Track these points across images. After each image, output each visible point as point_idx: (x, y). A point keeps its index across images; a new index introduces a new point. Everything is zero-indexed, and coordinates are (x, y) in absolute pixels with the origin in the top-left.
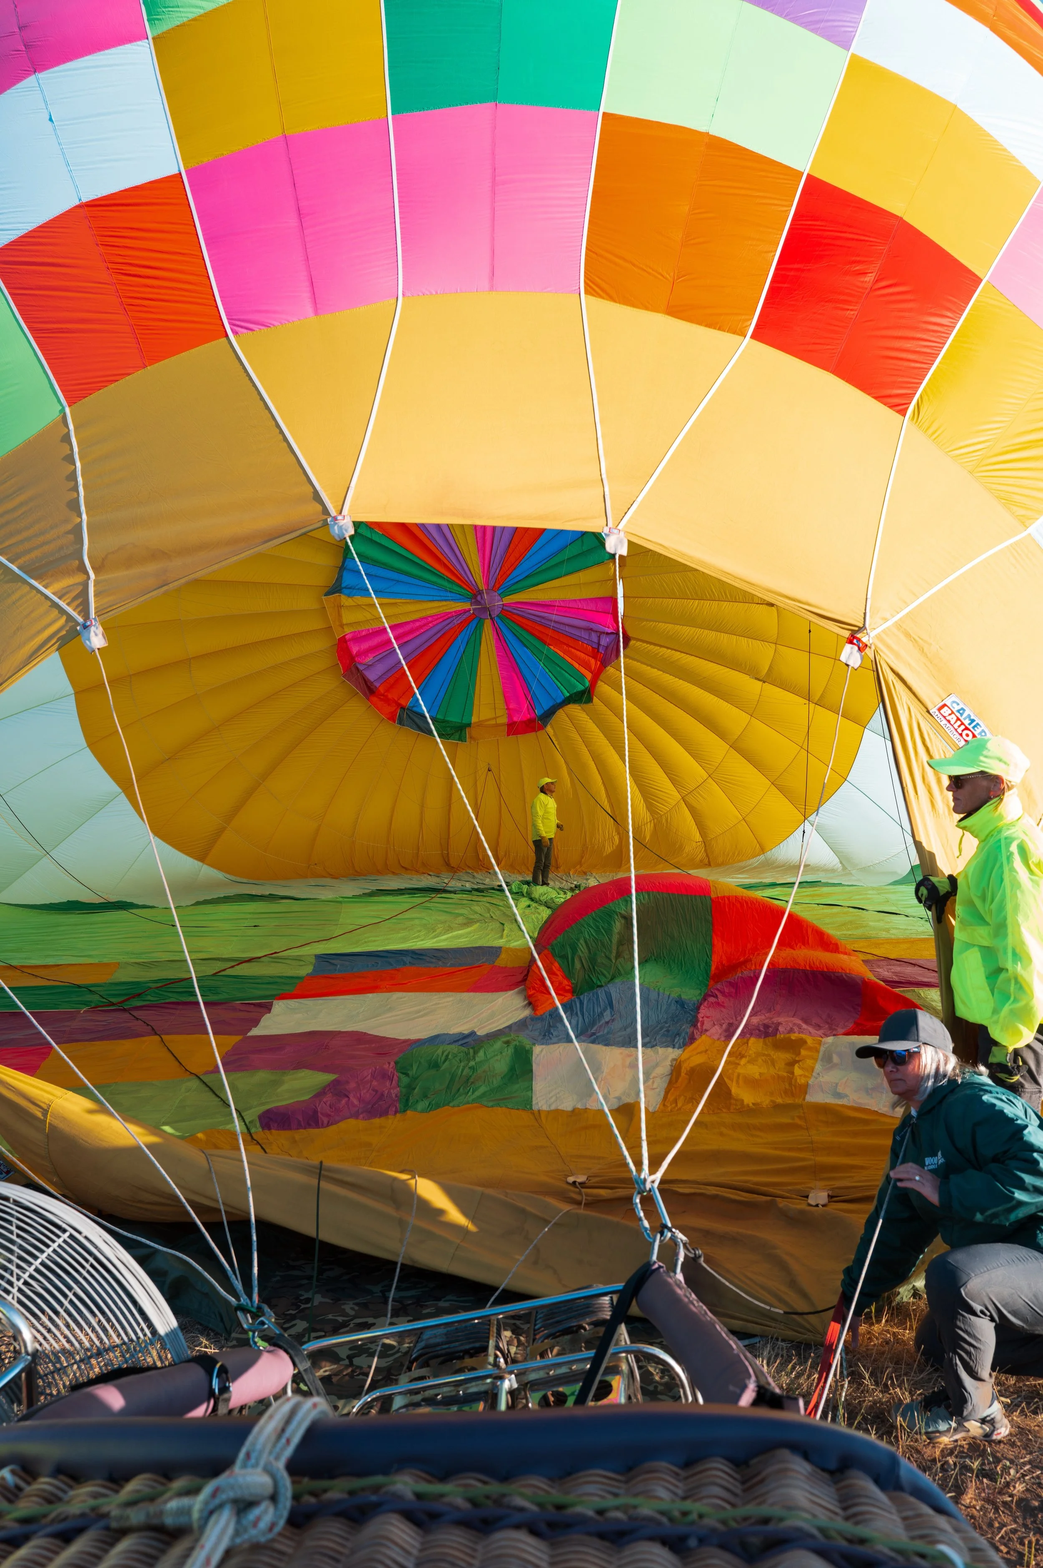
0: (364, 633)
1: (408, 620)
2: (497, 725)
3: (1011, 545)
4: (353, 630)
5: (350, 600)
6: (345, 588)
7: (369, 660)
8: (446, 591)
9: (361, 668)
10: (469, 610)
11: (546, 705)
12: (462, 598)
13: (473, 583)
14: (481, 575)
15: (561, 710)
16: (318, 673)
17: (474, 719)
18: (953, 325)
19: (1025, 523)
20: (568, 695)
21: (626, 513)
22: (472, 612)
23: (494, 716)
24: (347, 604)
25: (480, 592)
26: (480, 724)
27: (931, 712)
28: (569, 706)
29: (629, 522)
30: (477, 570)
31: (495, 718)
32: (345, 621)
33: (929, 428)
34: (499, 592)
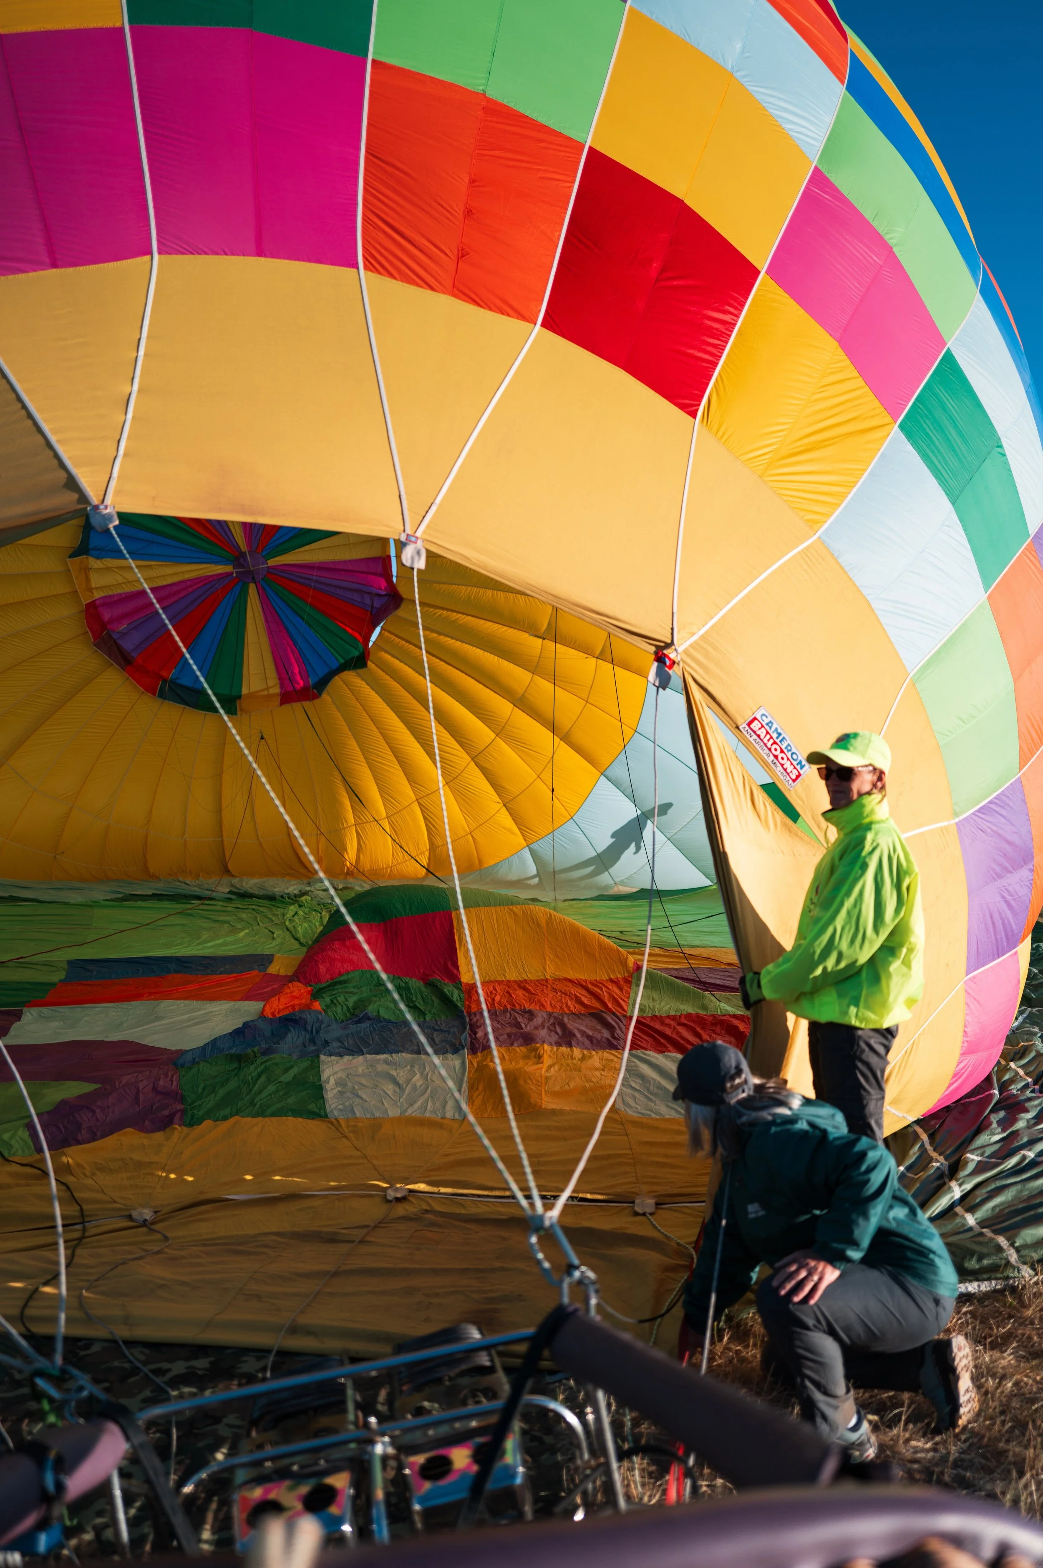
0: (115, 598)
1: (165, 583)
2: (270, 696)
3: (802, 550)
4: (102, 594)
5: (98, 562)
6: (94, 549)
7: (123, 627)
8: (206, 553)
9: (115, 636)
10: (232, 573)
11: (321, 672)
12: (224, 561)
13: (235, 544)
14: (243, 536)
15: (337, 678)
16: (66, 642)
17: (244, 691)
18: (734, 322)
19: (813, 525)
20: (342, 661)
21: (424, 517)
22: (235, 575)
23: (264, 687)
24: (95, 566)
25: (243, 554)
26: (251, 695)
27: (741, 728)
28: (345, 673)
29: (428, 527)
30: (238, 531)
31: (268, 689)
32: (93, 585)
33: (717, 431)
34: (264, 554)
